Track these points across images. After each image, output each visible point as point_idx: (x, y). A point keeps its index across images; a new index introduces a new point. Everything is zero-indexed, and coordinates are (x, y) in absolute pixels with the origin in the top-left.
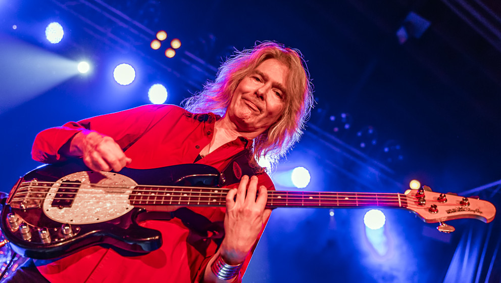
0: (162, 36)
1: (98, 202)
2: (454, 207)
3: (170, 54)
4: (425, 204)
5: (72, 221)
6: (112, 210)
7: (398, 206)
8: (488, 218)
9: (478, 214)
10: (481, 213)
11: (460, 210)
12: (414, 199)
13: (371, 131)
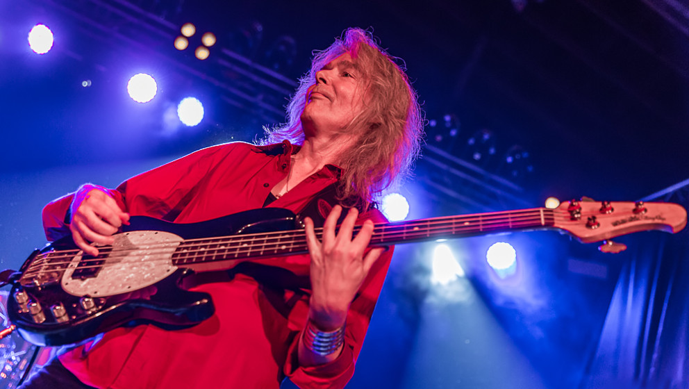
0: (188, 30)
1: (131, 268)
2: (623, 217)
3: (202, 54)
4: (580, 218)
5: (96, 292)
6: (149, 275)
7: (540, 225)
8: (674, 224)
9: (660, 221)
10: (664, 219)
11: (632, 219)
12: (564, 213)
13: (486, 137)
